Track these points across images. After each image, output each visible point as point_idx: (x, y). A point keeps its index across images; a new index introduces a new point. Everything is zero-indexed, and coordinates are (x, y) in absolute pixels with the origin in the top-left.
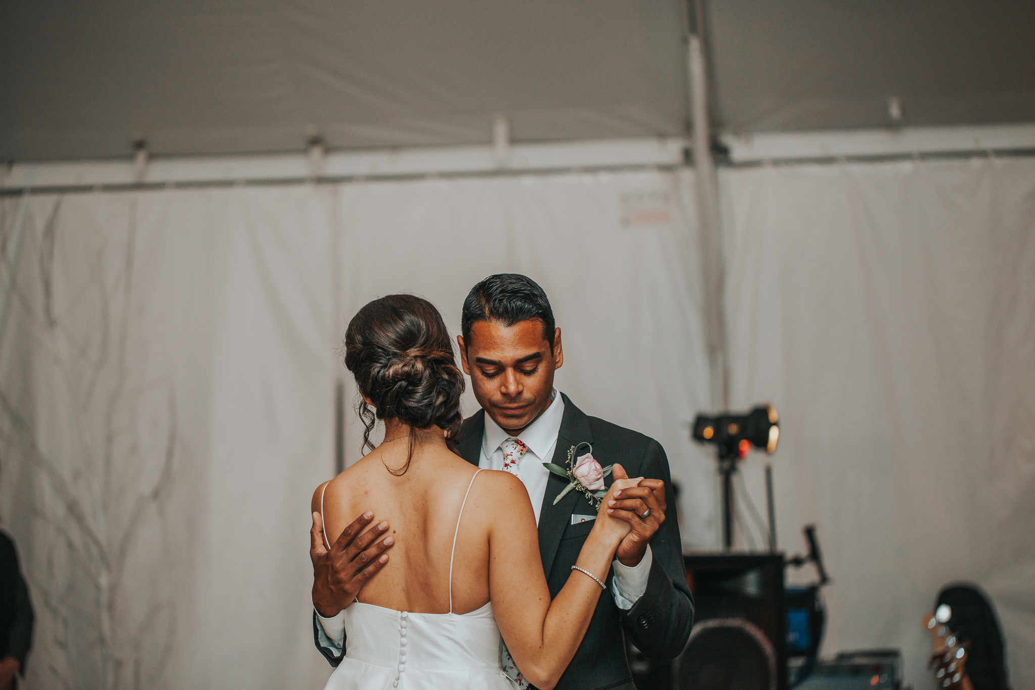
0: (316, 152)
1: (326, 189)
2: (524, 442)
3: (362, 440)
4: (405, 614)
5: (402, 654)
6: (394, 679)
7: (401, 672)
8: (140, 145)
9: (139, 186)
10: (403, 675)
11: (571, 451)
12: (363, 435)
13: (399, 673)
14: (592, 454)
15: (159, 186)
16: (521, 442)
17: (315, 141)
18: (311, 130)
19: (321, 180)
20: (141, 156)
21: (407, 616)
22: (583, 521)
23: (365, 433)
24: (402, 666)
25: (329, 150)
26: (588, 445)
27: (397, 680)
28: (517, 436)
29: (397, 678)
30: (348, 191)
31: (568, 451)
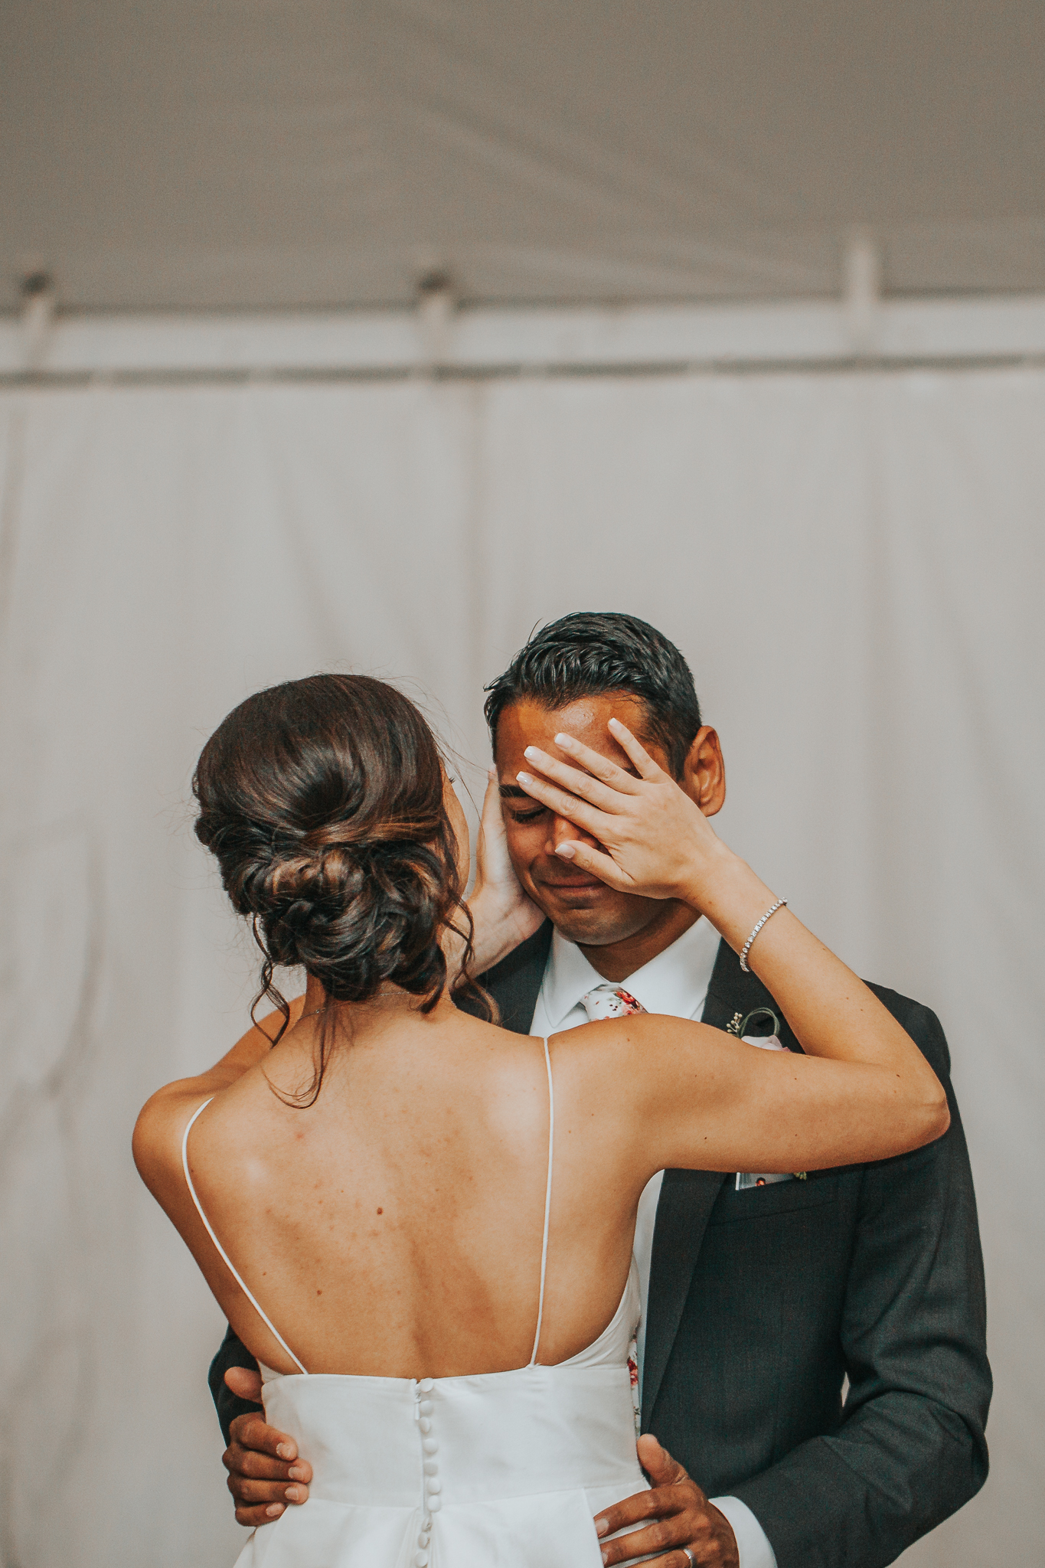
0: (437, 307)
1: (456, 393)
2: (635, 995)
3: (257, 986)
4: (428, 1384)
5: (429, 1472)
6: (418, 1532)
7: (435, 1511)
8: (36, 284)
9: (32, 378)
10: (441, 1519)
11: (733, 1026)
12: (259, 973)
13: (430, 1515)
14: (779, 1036)
15: (80, 379)
16: (629, 996)
17: (433, 283)
18: (427, 260)
19: (444, 373)
20: (39, 309)
21: (433, 1389)
22: (762, 1183)
23: (264, 970)
24: (434, 1499)
25: (465, 304)
26: (771, 1019)
27: (428, 1528)
28: (620, 981)
29: (425, 1527)
30: (505, 396)
31: (728, 1025)
